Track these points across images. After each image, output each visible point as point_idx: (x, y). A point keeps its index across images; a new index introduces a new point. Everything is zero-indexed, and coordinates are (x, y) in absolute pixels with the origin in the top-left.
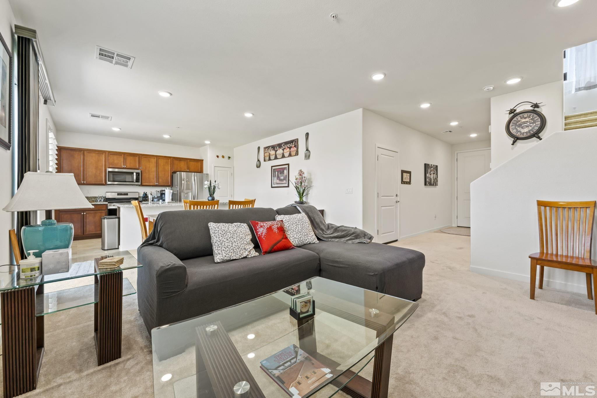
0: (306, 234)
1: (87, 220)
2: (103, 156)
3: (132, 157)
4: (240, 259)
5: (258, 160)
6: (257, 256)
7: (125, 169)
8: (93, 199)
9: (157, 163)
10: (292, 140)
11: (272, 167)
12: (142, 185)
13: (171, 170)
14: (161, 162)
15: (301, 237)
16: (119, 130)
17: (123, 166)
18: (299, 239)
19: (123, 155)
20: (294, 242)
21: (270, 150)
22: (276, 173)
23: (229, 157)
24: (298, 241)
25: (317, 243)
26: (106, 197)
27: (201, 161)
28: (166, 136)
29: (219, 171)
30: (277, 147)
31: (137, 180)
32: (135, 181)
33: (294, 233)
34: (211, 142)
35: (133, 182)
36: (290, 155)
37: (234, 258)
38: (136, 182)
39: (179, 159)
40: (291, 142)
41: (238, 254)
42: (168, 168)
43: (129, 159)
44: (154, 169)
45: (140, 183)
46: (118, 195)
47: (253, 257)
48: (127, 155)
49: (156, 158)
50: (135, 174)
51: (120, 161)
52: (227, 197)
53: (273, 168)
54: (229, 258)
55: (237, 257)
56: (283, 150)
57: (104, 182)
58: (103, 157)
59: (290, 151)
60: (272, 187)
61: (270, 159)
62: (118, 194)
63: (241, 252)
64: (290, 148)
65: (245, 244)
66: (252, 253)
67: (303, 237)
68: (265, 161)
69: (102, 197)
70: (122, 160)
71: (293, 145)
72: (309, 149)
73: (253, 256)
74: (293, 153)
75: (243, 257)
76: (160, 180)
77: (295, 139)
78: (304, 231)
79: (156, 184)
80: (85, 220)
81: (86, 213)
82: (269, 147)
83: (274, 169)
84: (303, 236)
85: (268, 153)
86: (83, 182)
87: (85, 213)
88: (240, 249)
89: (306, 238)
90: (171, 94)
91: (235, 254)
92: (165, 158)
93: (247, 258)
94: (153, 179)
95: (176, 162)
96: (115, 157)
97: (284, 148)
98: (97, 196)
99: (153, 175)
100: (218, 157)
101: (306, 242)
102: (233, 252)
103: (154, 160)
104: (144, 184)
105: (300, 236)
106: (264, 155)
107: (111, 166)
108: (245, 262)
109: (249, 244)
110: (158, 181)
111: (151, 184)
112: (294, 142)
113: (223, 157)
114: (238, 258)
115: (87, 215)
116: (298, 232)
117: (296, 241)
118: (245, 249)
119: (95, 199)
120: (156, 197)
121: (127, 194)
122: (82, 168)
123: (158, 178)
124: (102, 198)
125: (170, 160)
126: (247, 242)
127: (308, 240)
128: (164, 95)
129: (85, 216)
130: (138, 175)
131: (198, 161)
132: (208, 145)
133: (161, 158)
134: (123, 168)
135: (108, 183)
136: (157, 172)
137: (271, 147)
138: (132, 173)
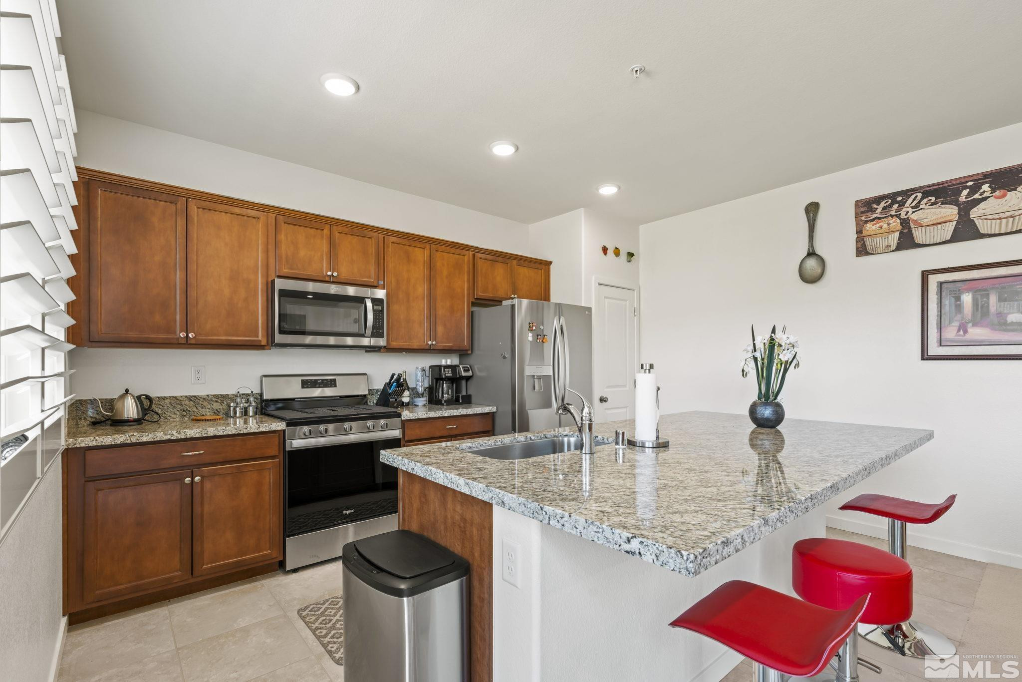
1: (206, 508)
2: (259, 227)
3: (355, 240)
5: (809, 254)
7: (334, 282)
8: (217, 406)
9: (430, 265)
11: (928, 273)
12: (387, 348)
13: (469, 295)
14: (443, 262)
17: (330, 273)
19: (326, 232)
21: (916, 207)
22: (968, 297)
23: (631, 255)
26: (261, 395)
27: (545, 266)
30: (975, 187)
31: (376, 331)
32: (369, 332)
34: (619, 188)
35: (363, 336)
38: (374, 335)
39: (491, 256)
42: (463, 285)
43: (348, 245)
44: (421, 289)
45: (382, 342)
46: (303, 387)
48: (340, 229)
49: (429, 246)
50: (369, 304)
51: (317, 252)
57: (261, 337)
58: (258, 234)
60: (925, 356)
61: (907, 245)
62: (306, 384)
68: (862, 250)
69: (248, 395)
70: (325, 248)
76: (440, 329)
79: (429, 342)
80: (197, 509)
81: (202, 477)
82: (907, 193)
83: (941, 284)
85: (895, 223)
86: (183, 335)
87: (197, 479)
92: (453, 250)
94: (421, 323)
95: (483, 267)
96: (301, 234)
98: (231, 391)
99: (420, 311)
100: (605, 250)
103: (421, 255)
104: (396, 345)
106: (859, 232)
107: (286, 271)
110: (432, 333)
111: (415, 344)
113: (617, 252)
115: (208, 485)
119: (225, 406)
120: (421, 390)
121: (332, 383)
122: (179, 276)
123: (433, 320)
124: (252, 399)
125: (466, 258)
129: (197, 490)
130: (380, 308)
131: (539, 266)
132: (582, 209)
133: (442, 248)
134: (327, 279)
135: (279, 338)
136: (431, 299)
137: (920, 195)
138: (361, 300)
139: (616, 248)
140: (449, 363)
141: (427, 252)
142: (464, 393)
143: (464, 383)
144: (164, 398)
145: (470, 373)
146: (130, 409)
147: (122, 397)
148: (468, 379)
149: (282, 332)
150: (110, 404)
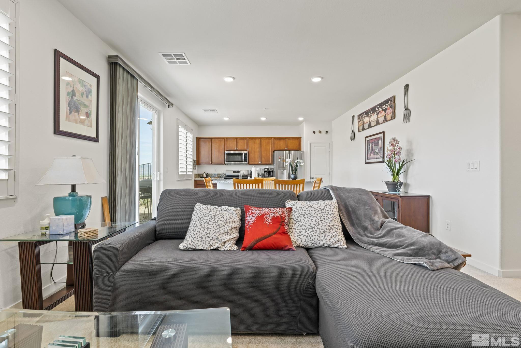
0: (322, 231)
2: (223, 141)
3: (242, 141)
4: (208, 250)
5: (352, 132)
6: (233, 250)
8: (218, 176)
9: (261, 144)
10: (387, 99)
11: (366, 137)
12: (249, 164)
13: (272, 150)
14: (264, 142)
15: (312, 235)
16: (228, 119)
18: (309, 237)
19: (236, 140)
20: (300, 240)
21: (364, 117)
22: (371, 145)
23: (327, 132)
24: (306, 239)
25: (342, 248)
26: (225, 174)
27: (299, 139)
28: (263, 119)
29: (315, 148)
30: (371, 112)
31: (245, 160)
32: (243, 161)
33: (303, 227)
34: (304, 118)
35: (242, 161)
36: (385, 120)
37: (200, 248)
38: (245, 161)
39: (279, 139)
40: (387, 102)
41: (206, 244)
42: (270, 147)
43: (240, 142)
44: (258, 150)
45: (247, 163)
46: (233, 172)
47: (228, 251)
48: (238, 139)
49: (260, 139)
50: (243, 155)
51: (233, 145)
52: (325, 174)
53: (368, 139)
54: (193, 247)
55: (205, 247)
56: (377, 114)
57: (223, 162)
58: (223, 143)
59: (385, 115)
60: (366, 163)
61: (364, 129)
62: (234, 172)
63: (211, 243)
64: (385, 110)
65: (221, 233)
66: (226, 246)
67: (315, 236)
68: (359, 131)
69: (223, 174)
70: (235, 144)
71: (389, 106)
72: (409, 108)
73: (226, 249)
74: (389, 117)
75: (212, 248)
76: (263, 159)
77: (391, 98)
78: (319, 227)
79: (260, 162)
82: (363, 113)
83: (368, 141)
84: (316, 234)
85: (362, 121)
86: (211, 163)
88: (211, 238)
89: (322, 238)
90: (234, 78)
91: (202, 244)
92: (267, 139)
93: (218, 250)
94: (258, 158)
95: (277, 142)
96: (231, 142)
97: (378, 111)
99: (257, 155)
100: (314, 132)
101: (321, 243)
102: (200, 241)
103: (258, 142)
104: (251, 163)
105: (310, 234)
106: (358, 125)
107: (228, 149)
108: (215, 255)
109: (228, 234)
110: (261, 160)
111: (256, 163)
112: (390, 101)
113: (320, 132)
114: (206, 249)
116: (309, 227)
117: (304, 240)
118: (218, 239)
119: (220, 176)
121: (239, 172)
122: (210, 152)
123: (261, 157)
125: (271, 140)
126: (224, 231)
127: (324, 242)
128: (229, 80)
130: (246, 155)
131: (296, 139)
132: (304, 122)
133: (263, 139)
134: (236, 150)
135: (226, 163)
136: (261, 152)
137: (365, 114)
138: (241, 154)
139: (319, 131)
140: (268, 167)
141: (259, 141)
142: (272, 175)
143: (272, 173)
144: (210, 174)
145: (272, 170)
146: (205, 175)
147: (204, 173)
148: (273, 171)
149: (226, 161)
150: (202, 174)
